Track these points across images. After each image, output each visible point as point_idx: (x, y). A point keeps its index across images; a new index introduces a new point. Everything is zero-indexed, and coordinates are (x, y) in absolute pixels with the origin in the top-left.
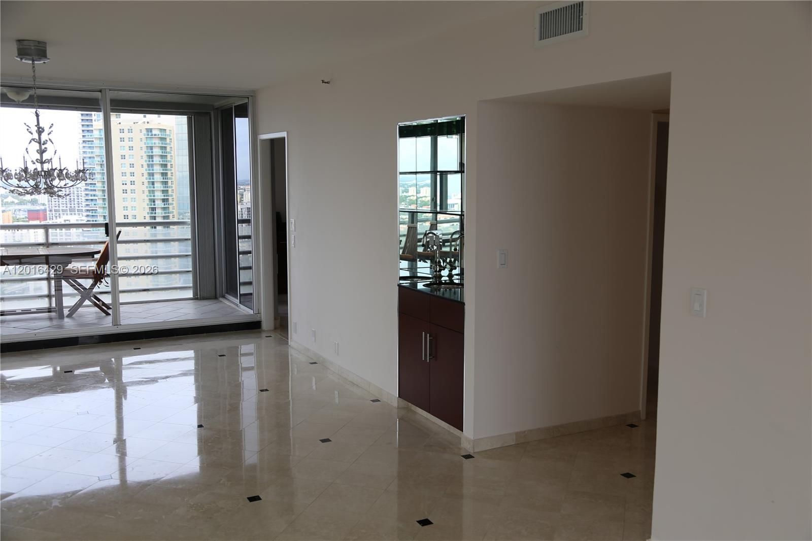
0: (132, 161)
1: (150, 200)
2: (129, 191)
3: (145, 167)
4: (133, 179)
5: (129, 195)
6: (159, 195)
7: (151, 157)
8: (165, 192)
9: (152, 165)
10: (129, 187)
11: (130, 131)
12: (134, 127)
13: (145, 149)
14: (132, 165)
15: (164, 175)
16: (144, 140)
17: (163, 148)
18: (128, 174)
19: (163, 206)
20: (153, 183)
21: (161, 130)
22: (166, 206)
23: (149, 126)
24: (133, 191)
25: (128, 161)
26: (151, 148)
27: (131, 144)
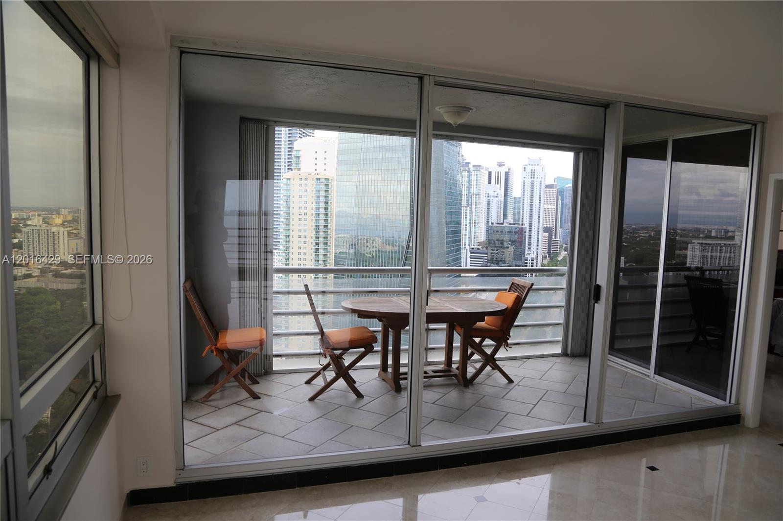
0: (306, 199)
1: (316, 226)
2: (303, 220)
3: (314, 203)
4: (306, 211)
5: (303, 222)
6: (322, 223)
7: (319, 197)
8: (326, 220)
9: (319, 203)
10: (303, 217)
11: (306, 179)
12: (309, 177)
13: (315, 192)
14: (306, 202)
15: (326, 209)
16: (315, 186)
17: (327, 191)
18: (303, 208)
19: (324, 230)
20: (319, 215)
21: (326, 179)
22: (326, 230)
23: (318, 177)
24: (305, 220)
25: (304, 199)
26: (319, 191)
27: (306, 188)
